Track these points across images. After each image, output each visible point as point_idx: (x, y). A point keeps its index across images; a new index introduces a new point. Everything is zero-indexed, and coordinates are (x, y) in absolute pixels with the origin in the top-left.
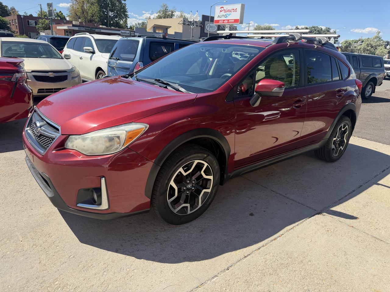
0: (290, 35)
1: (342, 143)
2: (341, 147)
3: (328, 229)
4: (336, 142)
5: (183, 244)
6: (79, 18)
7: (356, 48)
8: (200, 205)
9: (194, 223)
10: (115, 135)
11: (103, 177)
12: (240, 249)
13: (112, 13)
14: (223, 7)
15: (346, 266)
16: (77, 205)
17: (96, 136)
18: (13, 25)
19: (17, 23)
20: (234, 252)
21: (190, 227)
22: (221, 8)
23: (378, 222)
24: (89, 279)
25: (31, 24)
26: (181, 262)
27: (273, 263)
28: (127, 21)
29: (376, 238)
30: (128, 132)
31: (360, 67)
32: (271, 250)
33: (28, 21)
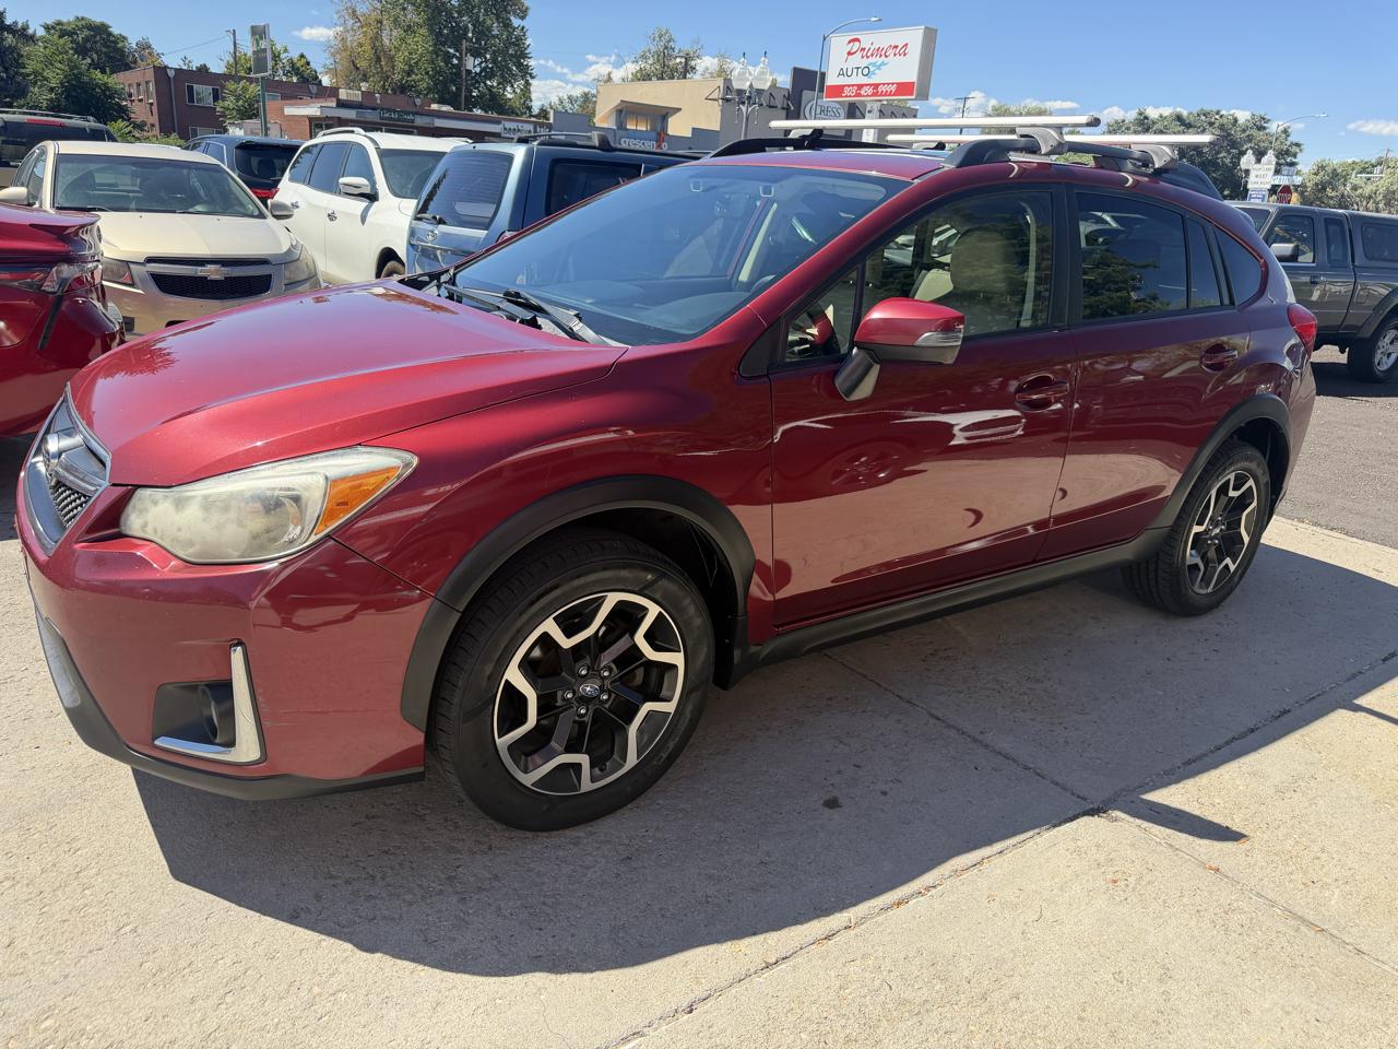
0: (1022, 136)
1: (1230, 543)
2: (1228, 561)
3: (1119, 876)
4: (1207, 540)
5: (544, 903)
6: (365, 78)
7: (1360, 191)
8: (632, 759)
9: (607, 827)
10: (289, 489)
11: (237, 645)
12: (755, 934)
13: (477, 62)
14: (858, 40)
15: (1157, 1023)
16: (157, 742)
17: (219, 494)
18: (141, 100)
19: (154, 95)
20: (729, 943)
21: (585, 841)
22: (850, 42)
23: (1324, 856)
24: (164, 1017)
25: (199, 100)
26: (519, 973)
27: (869, 997)
28: (532, 89)
29: (1303, 920)
30: (332, 483)
31: (1353, 261)
32: (873, 946)
33: (191, 89)
